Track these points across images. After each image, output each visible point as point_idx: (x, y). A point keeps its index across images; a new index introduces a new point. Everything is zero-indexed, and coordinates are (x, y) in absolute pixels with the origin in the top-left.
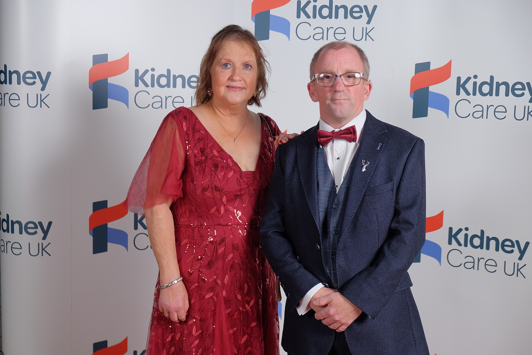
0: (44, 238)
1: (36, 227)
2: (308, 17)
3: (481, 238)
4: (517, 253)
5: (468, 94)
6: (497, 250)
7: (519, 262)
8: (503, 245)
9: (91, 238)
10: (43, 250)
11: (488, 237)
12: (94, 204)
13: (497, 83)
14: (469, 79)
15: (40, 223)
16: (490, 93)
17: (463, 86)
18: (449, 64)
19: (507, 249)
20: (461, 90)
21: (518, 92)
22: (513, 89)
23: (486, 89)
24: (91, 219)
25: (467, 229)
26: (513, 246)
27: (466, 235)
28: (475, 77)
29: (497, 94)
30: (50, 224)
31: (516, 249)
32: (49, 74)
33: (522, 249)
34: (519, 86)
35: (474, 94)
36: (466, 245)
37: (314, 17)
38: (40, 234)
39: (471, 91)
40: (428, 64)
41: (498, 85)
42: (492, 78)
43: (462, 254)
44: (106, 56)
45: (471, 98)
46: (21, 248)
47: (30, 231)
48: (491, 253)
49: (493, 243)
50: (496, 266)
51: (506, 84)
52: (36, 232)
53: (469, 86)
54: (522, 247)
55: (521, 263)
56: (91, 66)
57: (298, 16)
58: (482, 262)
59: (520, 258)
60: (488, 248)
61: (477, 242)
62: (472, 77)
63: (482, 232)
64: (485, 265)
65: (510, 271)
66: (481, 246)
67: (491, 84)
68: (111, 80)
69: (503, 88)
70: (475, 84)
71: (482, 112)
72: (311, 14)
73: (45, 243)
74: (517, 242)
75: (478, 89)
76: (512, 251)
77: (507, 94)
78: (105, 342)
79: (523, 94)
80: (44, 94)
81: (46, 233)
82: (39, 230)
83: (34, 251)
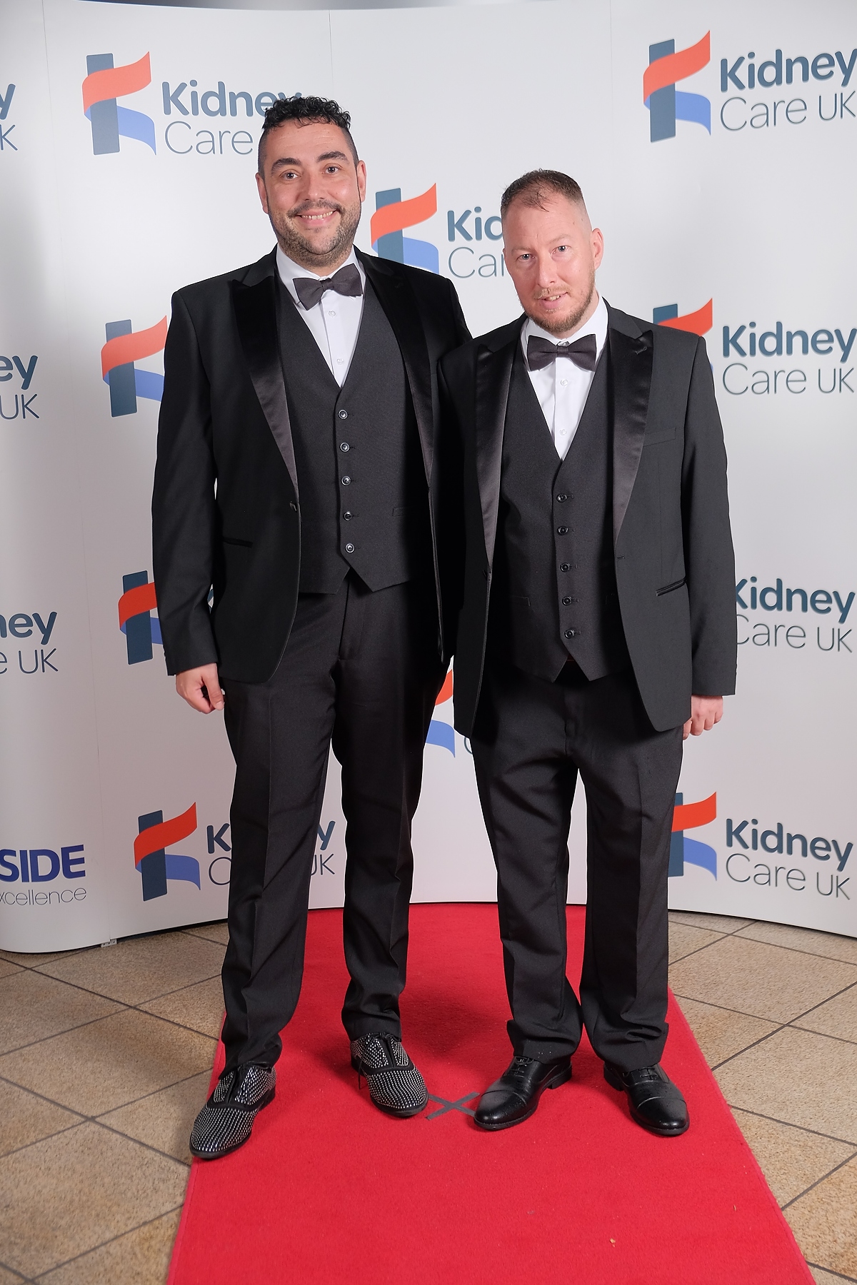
0: (45, 641)
1: (29, 623)
2: (468, 237)
3: (779, 592)
4: (836, 612)
5: (742, 353)
6: (805, 609)
7: (841, 626)
8: (814, 602)
9: (123, 637)
10: (43, 661)
11: (788, 590)
12: (127, 579)
13: (789, 334)
14: (742, 328)
15: (36, 616)
16: (778, 350)
17: (734, 341)
18: (709, 307)
19: (819, 606)
20: (731, 347)
21: (821, 347)
22: (815, 342)
23: (771, 344)
24: (122, 603)
25: (754, 579)
26: (829, 600)
27: (754, 590)
28: (753, 325)
29: (790, 351)
30: (53, 615)
31: (834, 605)
32: (34, 360)
33: (844, 604)
34: (823, 337)
35: (753, 353)
36: (754, 606)
37: (479, 237)
38: (37, 634)
39: (747, 348)
40: (675, 307)
41: (790, 336)
42: (779, 325)
43: (748, 620)
44: (127, 324)
45: (747, 359)
46: (6, 661)
47: (18, 629)
48: (796, 616)
49: (797, 599)
50: (805, 636)
51: (803, 334)
52: (30, 633)
53: (744, 341)
54: (844, 603)
55: (844, 628)
56: (103, 341)
57: (452, 238)
58: (782, 632)
59: (842, 620)
60: (789, 608)
61: (771, 599)
62: (747, 325)
63: (779, 582)
64: (787, 636)
65: (826, 642)
66: (779, 606)
67: (778, 337)
68: (139, 365)
69: (797, 341)
70: (753, 336)
71: (767, 383)
72: (472, 233)
73: (47, 649)
74: (836, 594)
75: (757, 345)
76: (828, 610)
77: (805, 351)
78: (159, 814)
79: (830, 349)
80: (28, 394)
81: (47, 632)
82: (35, 628)
83: (29, 664)
